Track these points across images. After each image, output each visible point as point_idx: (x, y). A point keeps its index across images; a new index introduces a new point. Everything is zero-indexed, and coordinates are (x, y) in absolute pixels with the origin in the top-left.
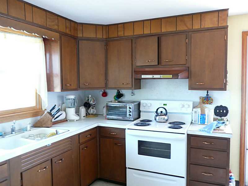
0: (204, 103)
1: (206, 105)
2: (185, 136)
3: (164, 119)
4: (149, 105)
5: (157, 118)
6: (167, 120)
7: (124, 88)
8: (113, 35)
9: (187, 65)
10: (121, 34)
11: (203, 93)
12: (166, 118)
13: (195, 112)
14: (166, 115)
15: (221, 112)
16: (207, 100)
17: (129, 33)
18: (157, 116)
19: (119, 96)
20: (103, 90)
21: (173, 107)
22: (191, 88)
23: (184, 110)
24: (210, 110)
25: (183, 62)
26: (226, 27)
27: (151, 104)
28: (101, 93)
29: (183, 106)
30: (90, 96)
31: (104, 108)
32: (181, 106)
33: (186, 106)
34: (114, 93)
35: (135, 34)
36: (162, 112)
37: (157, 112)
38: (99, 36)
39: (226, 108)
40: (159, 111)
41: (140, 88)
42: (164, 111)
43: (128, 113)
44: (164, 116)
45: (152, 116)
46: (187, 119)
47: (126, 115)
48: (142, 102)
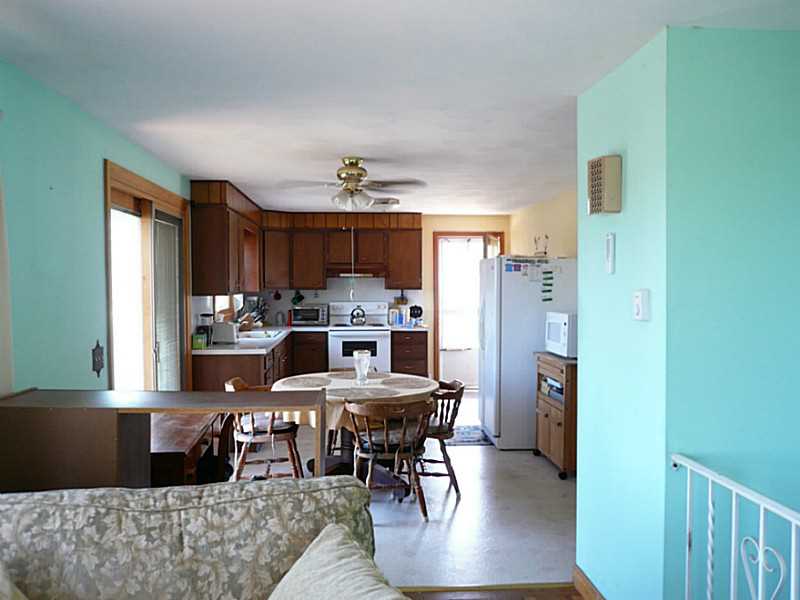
0: (398, 303)
1: (400, 306)
2: (389, 333)
3: (362, 320)
4: (341, 308)
5: (355, 320)
6: (365, 322)
7: (304, 289)
8: (300, 225)
9: (386, 264)
10: (309, 224)
11: (398, 293)
12: (364, 320)
13: (392, 313)
14: (363, 316)
15: (416, 312)
16: (402, 300)
17: (320, 225)
19: (299, 298)
20: (275, 292)
21: (369, 308)
22: (388, 287)
23: (380, 312)
24: (406, 310)
25: (380, 260)
26: (421, 229)
27: (343, 307)
28: (272, 295)
29: (379, 307)
31: (278, 314)
32: (377, 307)
33: (383, 307)
34: (292, 293)
35: (328, 227)
36: (358, 314)
37: (352, 314)
38: (284, 226)
39: (420, 308)
40: (355, 313)
41: (325, 289)
42: (361, 313)
43: (320, 317)
44: (361, 318)
45: (347, 320)
46: (384, 320)
47: (317, 320)
48: (331, 304)
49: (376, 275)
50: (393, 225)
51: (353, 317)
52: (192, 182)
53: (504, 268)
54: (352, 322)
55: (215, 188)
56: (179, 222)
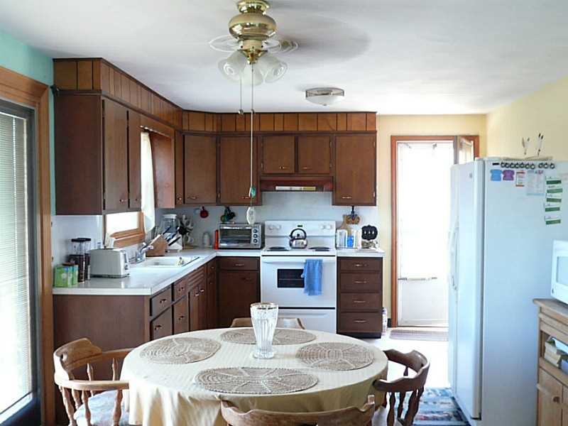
0: (348, 223)
1: (352, 226)
3: (303, 243)
4: (278, 227)
5: (294, 243)
6: (306, 245)
7: (236, 204)
9: (332, 175)
10: (240, 127)
11: (347, 210)
12: (305, 242)
13: (341, 234)
14: (304, 238)
15: (370, 233)
16: (353, 218)
18: (292, 241)
19: (229, 216)
20: (201, 208)
21: (312, 228)
22: (337, 202)
23: (325, 233)
24: (357, 231)
25: (326, 169)
26: (375, 132)
27: (280, 227)
28: (198, 212)
29: (324, 227)
30: (184, 216)
31: (204, 234)
32: (322, 227)
33: (329, 227)
34: (221, 210)
35: (262, 130)
36: (298, 235)
37: (291, 236)
39: (375, 229)
40: (295, 234)
41: (261, 205)
42: (302, 234)
43: (253, 238)
44: (302, 240)
45: (285, 242)
46: (330, 243)
47: (249, 242)
48: (267, 223)
49: (320, 187)
50: (342, 128)
51: (293, 239)
52: (54, 60)
53: (488, 175)
54: (291, 245)
55: (87, 68)
56: (29, 113)
